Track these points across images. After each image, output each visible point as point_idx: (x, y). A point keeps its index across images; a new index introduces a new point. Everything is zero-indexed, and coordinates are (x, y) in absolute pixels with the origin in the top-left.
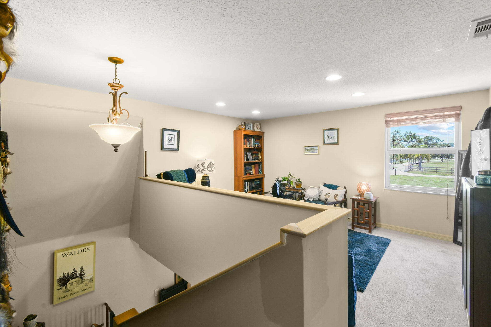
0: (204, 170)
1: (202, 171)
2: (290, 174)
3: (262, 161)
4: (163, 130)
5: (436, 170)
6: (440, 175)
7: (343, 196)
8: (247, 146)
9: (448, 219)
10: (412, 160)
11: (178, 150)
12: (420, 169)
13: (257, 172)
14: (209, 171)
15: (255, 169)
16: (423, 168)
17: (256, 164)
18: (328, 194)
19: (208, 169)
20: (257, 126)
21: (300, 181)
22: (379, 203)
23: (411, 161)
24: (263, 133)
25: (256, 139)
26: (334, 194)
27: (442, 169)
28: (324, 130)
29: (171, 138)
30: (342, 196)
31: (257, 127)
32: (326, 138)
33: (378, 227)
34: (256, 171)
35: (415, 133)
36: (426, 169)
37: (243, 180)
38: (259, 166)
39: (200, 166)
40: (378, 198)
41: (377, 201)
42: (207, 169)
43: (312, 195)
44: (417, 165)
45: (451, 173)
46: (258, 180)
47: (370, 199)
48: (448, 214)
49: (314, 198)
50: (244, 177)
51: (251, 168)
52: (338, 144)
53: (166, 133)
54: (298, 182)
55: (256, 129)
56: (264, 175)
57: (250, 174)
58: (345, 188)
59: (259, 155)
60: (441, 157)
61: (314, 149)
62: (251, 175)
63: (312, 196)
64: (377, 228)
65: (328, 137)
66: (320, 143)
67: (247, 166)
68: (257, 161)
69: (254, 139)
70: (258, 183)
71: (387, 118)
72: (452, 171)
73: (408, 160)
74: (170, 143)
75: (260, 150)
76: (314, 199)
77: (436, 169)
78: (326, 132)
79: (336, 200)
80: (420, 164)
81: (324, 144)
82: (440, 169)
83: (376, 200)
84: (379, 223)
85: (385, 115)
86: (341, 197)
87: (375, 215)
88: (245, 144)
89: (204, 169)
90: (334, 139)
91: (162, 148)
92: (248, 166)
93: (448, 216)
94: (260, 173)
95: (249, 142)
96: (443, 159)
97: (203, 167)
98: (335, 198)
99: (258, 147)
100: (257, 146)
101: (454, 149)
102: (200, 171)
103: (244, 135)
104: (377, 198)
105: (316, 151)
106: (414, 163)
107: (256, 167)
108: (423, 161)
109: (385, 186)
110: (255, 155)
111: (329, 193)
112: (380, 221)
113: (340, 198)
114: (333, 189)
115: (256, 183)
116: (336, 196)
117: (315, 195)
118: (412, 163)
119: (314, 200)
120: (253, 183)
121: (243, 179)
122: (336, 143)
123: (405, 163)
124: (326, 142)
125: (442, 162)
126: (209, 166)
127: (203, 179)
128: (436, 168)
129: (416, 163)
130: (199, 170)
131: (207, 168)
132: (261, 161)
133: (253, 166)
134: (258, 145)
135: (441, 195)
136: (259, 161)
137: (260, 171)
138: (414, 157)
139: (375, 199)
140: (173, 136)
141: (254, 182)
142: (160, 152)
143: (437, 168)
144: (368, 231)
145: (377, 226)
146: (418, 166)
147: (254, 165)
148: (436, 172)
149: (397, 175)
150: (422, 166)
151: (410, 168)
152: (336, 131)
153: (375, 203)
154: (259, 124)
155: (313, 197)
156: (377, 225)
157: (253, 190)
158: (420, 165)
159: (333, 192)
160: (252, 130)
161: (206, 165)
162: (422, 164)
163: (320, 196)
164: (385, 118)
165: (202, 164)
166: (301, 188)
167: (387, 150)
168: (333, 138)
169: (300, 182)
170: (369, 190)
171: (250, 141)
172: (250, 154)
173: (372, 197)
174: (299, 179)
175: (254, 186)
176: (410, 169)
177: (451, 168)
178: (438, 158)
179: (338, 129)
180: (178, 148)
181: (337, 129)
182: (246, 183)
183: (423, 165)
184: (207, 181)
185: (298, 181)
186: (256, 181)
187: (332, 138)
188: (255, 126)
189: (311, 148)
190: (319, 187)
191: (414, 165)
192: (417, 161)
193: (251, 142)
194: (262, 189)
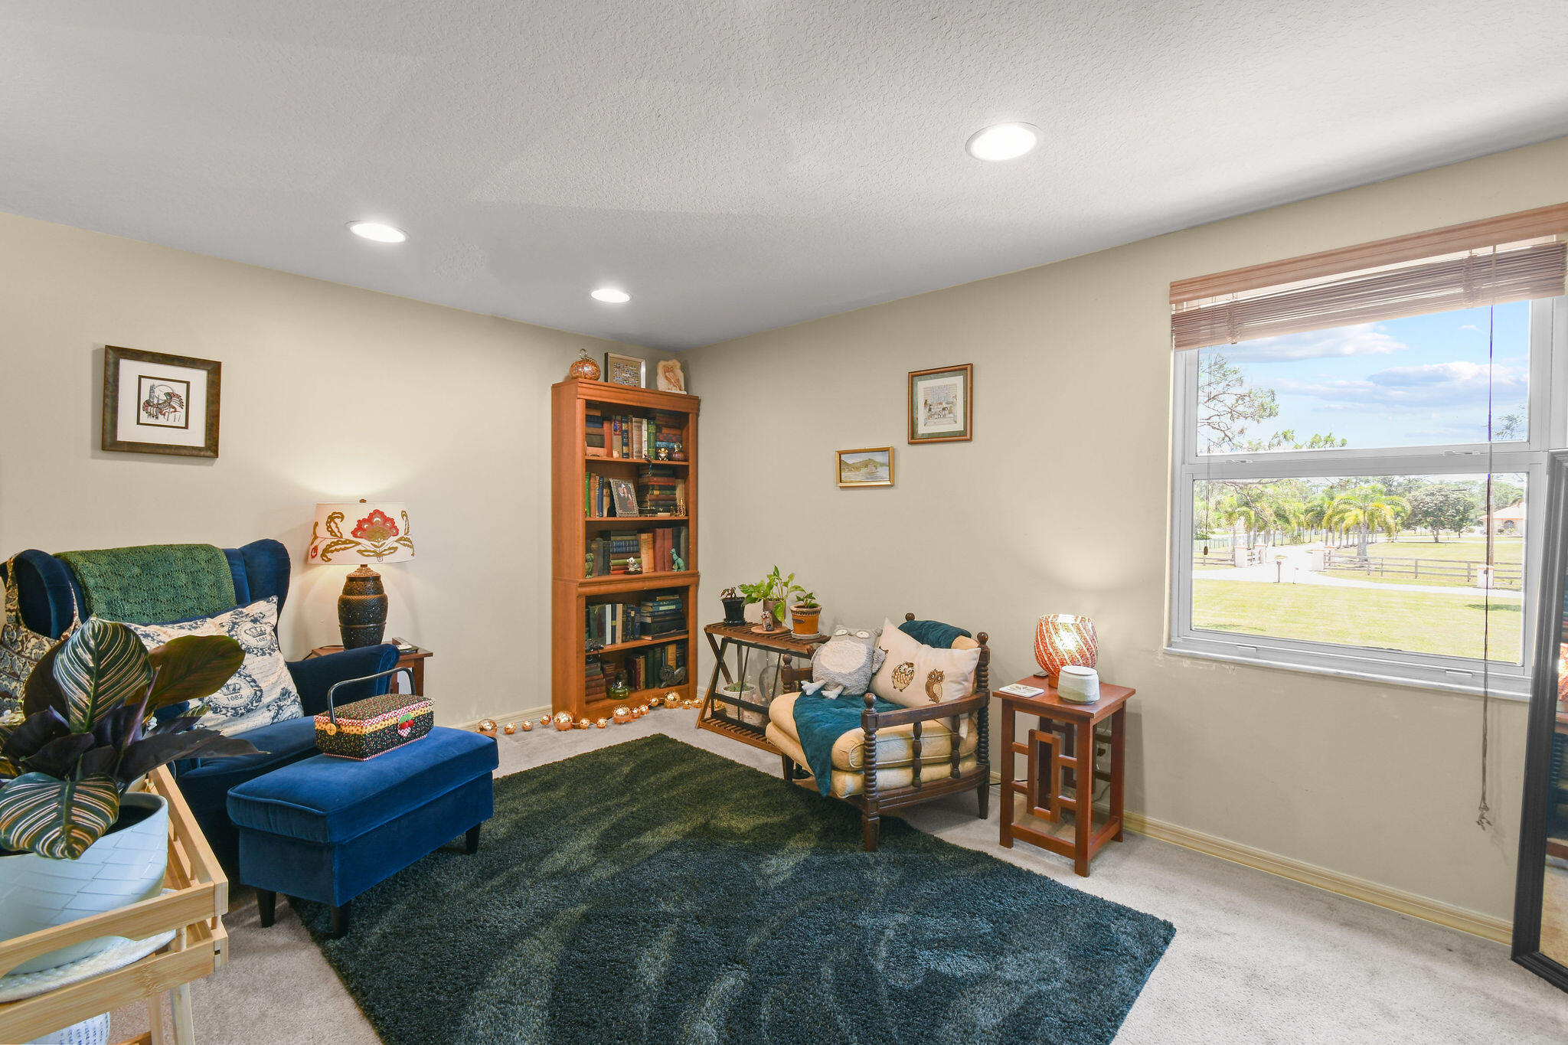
0: (337, 550)
1: (325, 551)
2: (776, 572)
3: (686, 518)
4: (114, 356)
5: (1416, 566)
6: (1429, 585)
7: (966, 680)
8: (611, 455)
9: (1486, 825)
10: (1337, 534)
11: (209, 453)
12: (1362, 563)
13: (663, 562)
14: (359, 551)
15: (654, 548)
16: (1372, 561)
17: (659, 531)
18: (906, 667)
19: (360, 544)
20: (668, 370)
21: (813, 602)
22: (1138, 717)
23: (1333, 537)
24: (696, 402)
25: (663, 426)
26: (928, 672)
27: (1435, 564)
28: (914, 376)
29: (168, 394)
30: (959, 679)
31: (667, 378)
32: (921, 413)
33: (1131, 834)
34: (658, 558)
35: (1343, 440)
36: (1382, 565)
37: (579, 596)
38: (676, 538)
39: (322, 531)
40: (1133, 692)
41: (1128, 709)
42: (351, 542)
43: (837, 670)
44: (1354, 552)
45: (1466, 579)
46: (672, 598)
47: (1085, 704)
48: (1484, 798)
49: (847, 683)
50: (582, 585)
51: (637, 545)
52: (968, 437)
53: (129, 370)
54: (803, 607)
55: (663, 385)
56: (696, 575)
57: (625, 569)
58: (982, 639)
59: (679, 494)
60: (1432, 525)
61: (875, 462)
62: (630, 573)
63: (840, 675)
64: (1124, 836)
65: (930, 410)
66: (897, 438)
67: (613, 538)
68: (662, 515)
69: (653, 429)
70: (673, 607)
71: (1181, 301)
72: (1469, 573)
73: (1324, 535)
74: (161, 420)
75: (680, 472)
76: (845, 688)
77: (1416, 563)
78: (922, 385)
79: (934, 697)
80: (1361, 548)
81: (913, 438)
82: (1430, 564)
83: (1124, 703)
84: (1136, 815)
85: (1173, 286)
86: (953, 685)
87: (1115, 778)
88: (592, 440)
89: (336, 544)
90: (951, 415)
91: (110, 443)
92: (619, 538)
93: (1486, 808)
94: (675, 567)
95: (622, 435)
96: (1438, 534)
97: (332, 532)
98: (928, 688)
99: (669, 457)
100: (663, 455)
101: (1526, 448)
102: (320, 552)
103: (590, 404)
104: (1130, 691)
105: (884, 472)
106: (1344, 543)
107: (659, 543)
108: (1372, 537)
109: (1169, 638)
110: (656, 492)
111: (911, 665)
112: (1140, 805)
113: (951, 693)
114: (936, 644)
115: (661, 608)
116: (936, 677)
117: (852, 670)
118: (1337, 544)
119: (845, 693)
120: (648, 607)
121: (580, 590)
122: (963, 433)
123: (1314, 543)
124: (922, 429)
125: (1437, 542)
126: (364, 530)
127: (348, 591)
128: (1417, 560)
129: (1350, 543)
130: (315, 549)
131: (350, 537)
132: (682, 516)
133: (644, 536)
134: (671, 451)
135: (1450, 693)
136: (673, 518)
137: (675, 557)
138: (1344, 525)
139: (1111, 700)
140: (180, 390)
141: (651, 605)
142: (93, 457)
143: (1419, 562)
144: (1072, 862)
145: (1128, 826)
146: (1356, 555)
147: (650, 535)
148: (1416, 573)
149: (1284, 584)
150: (1369, 555)
151: (1328, 559)
152: (958, 381)
153: (1118, 716)
154: (678, 365)
155: (840, 680)
156: (1125, 824)
157: (643, 637)
158: (1362, 552)
159: (928, 658)
160: (643, 385)
161: (347, 528)
162: (1368, 546)
163: (874, 674)
164: (1171, 303)
165: (331, 518)
166: (812, 636)
167: (1183, 463)
168: (947, 412)
169: (814, 606)
170: (1089, 658)
171: (627, 431)
172: (631, 486)
173: (1094, 693)
174: (810, 596)
175: (649, 620)
176: (1329, 564)
177: (1466, 562)
178: (1423, 530)
179: (969, 367)
180: (211, 448)
181: (965, 370)
182: (609, 608)
183: (1371, 551)
184: (371, 597)
185: (801, 603)
186: (663, 598)
187: (944, 409)
188: (660, 371)
189: (864, 457)
190: (880, 635)
191: (1344, 552)
192: (1353, 539)
193: (635, 438)
194: (687, 632)
